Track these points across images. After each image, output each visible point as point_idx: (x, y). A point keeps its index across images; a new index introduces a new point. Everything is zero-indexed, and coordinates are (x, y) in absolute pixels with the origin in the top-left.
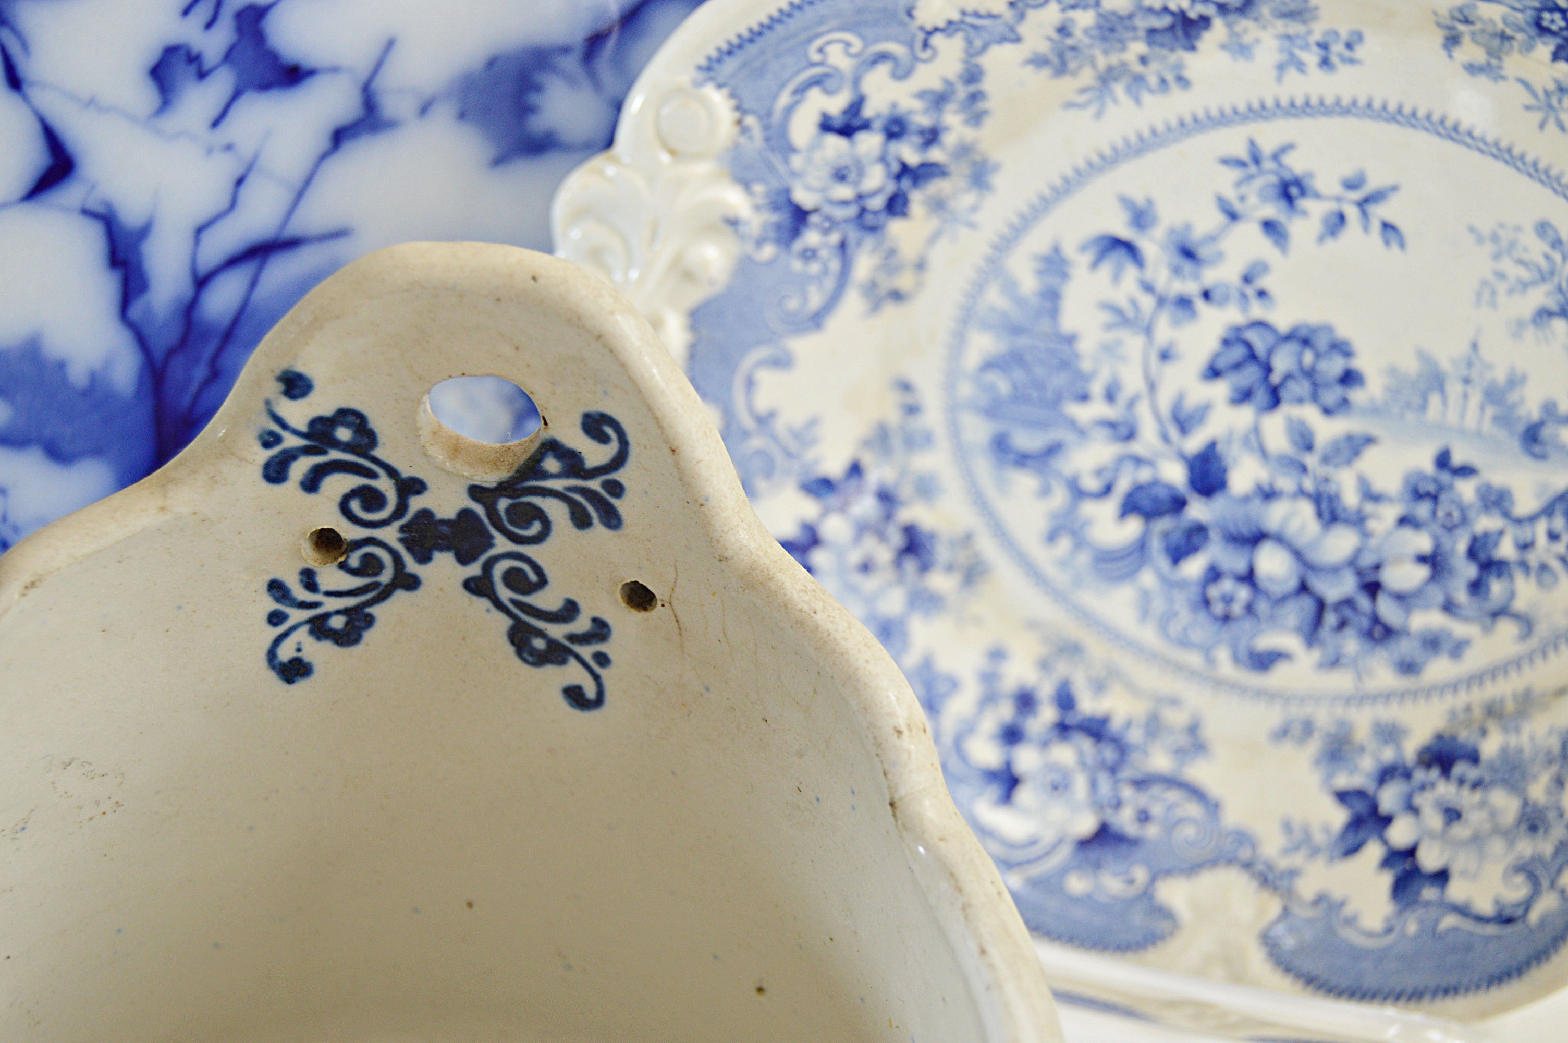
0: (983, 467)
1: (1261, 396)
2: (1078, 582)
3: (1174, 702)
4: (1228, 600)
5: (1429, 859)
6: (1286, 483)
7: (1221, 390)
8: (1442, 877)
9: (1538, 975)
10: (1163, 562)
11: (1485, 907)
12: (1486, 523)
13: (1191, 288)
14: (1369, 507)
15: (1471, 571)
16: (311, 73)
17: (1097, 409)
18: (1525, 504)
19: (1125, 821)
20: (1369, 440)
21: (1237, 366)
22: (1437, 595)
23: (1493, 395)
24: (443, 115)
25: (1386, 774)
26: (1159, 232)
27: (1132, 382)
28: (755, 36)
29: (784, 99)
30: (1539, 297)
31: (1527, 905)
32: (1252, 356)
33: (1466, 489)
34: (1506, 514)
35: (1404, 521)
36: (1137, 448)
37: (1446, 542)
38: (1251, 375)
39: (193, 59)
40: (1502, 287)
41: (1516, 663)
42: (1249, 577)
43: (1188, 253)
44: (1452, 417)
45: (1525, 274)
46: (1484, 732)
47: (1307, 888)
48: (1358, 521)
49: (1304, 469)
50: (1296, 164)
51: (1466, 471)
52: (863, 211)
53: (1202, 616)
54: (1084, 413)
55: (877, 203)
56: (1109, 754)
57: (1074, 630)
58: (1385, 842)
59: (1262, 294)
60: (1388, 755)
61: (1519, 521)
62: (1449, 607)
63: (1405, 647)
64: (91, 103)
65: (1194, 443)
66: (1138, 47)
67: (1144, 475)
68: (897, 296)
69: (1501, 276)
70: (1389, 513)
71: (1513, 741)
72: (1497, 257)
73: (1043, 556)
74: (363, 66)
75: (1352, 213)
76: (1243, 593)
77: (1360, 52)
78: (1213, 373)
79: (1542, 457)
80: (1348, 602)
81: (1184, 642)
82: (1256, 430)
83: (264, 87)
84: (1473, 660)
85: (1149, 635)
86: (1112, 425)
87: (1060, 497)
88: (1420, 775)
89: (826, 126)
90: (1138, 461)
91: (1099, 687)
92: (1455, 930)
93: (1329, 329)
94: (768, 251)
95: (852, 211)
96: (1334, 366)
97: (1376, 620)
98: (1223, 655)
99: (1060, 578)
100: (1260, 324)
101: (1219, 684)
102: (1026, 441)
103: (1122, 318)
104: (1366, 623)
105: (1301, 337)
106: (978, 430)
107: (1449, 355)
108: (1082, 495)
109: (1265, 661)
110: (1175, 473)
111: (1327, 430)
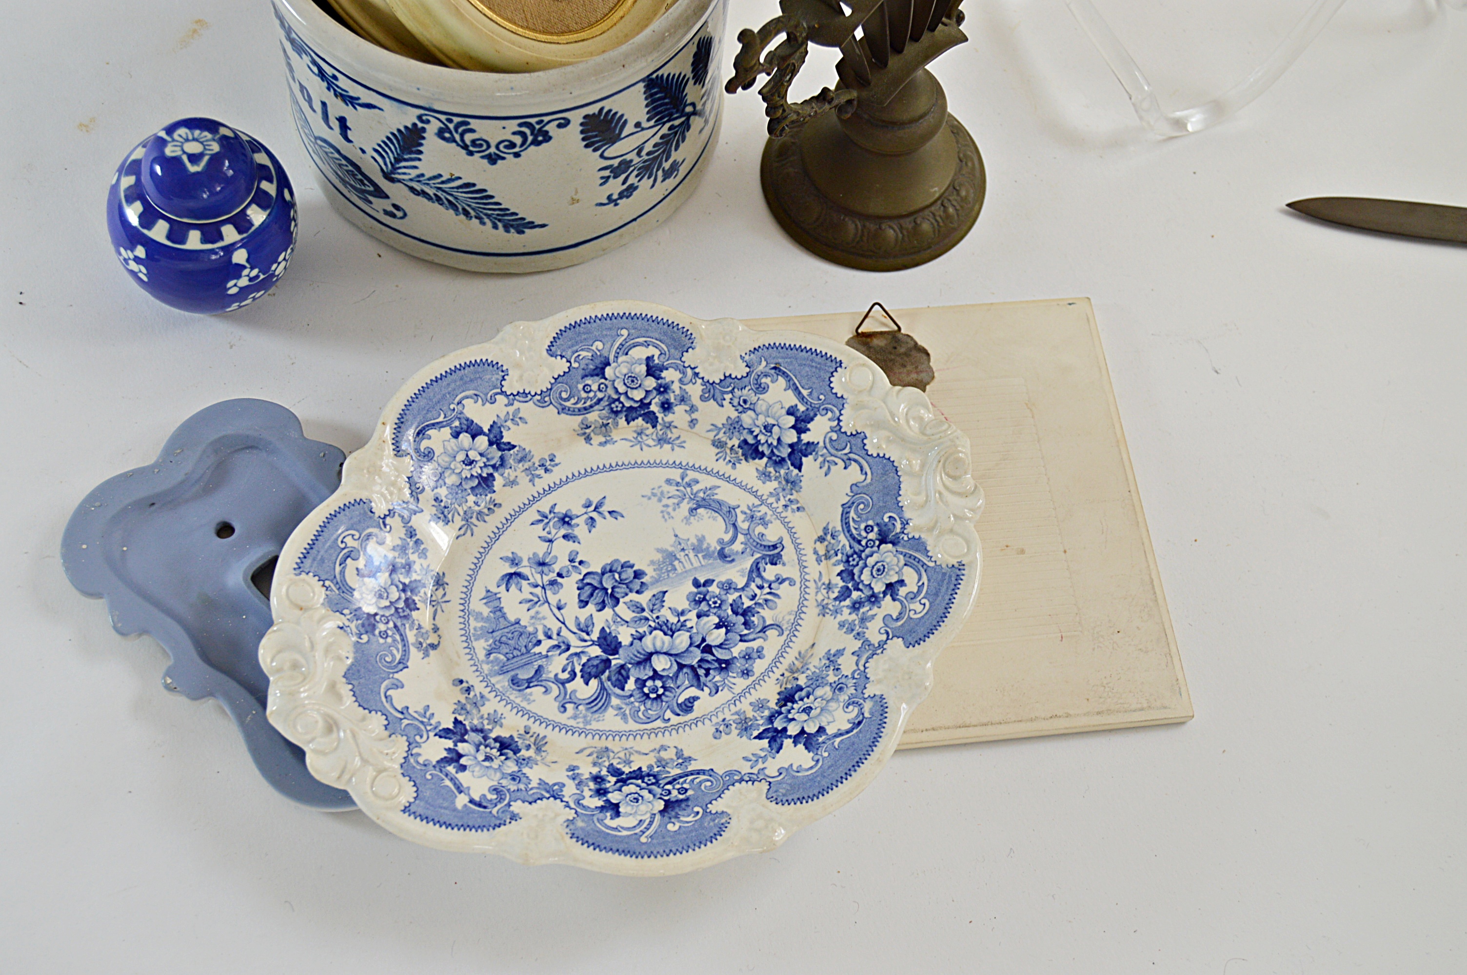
0: (514, 696)
1: (608, 601)
2: (587, 722)
3: (663, 748)
4: (655, 690)
5: (811, 729)
6: (643, 629)
7: (591, 608)
8: (821, 730)
10: (618, 691)
11: (846, 726)
12: (732, 597)
13: (552, 576)
14: (682, 619)
15: (741, 619)
17: (547, 644)
18: (741, 582)
19: (676, 796)
20: (665, 593)
21: (592, 595)
22: (734, 637)
23: (697, 549)
25: (771, 719)
26: (525, 562)
27: (555, 626)
28: (312, 546)
29: (338, 569)
30: (686, 506)
31: (861, 713)
32: (596, 588)
33: (714, 589)
34: (736, 590)
35: (699, 616)
36: (572, 650)
37: (723, 614)
38: (599, 596)
40: (670, 510)
41: (786, 645)
42: (656, 675)
43: (542, 564)
44: (688, 566)
45: (676, 501)
46: (795, 678)
47: (772, 771)
48: (682, 626)
49: (647, 619)
50: (561, 509)
51: (709, 582)
52: (396, 609)
53: (649, 703)
54: (542, 649)
55: (401, 604)
56: (650, 779)
58: (790, 737)
59: (581, 563)
60: (767, 713)
61: (743, 589)
62: (743, 639)
63: (739, 665)
65: (595, 636)
66: (471, 498)
67: (584, 659)
68: (433, 647)
69: (667, 506)
70: (693, 615)
72: (660, 500)
73: (563, 718)
75: (594, 515)
76: (659, 683)
77: (557, 461)
79: (733, 560)
80: (702, 661)
81: (649, 720)
82: (616, 615)
84: (770, 654)
85: (632, 726)
86: (556, 647)
87: (555, 690)
88: (784, 709)
89: (361, 574)
90: (577, 654)
91: (626, 760)
92: (842, 742)
93: (617, 561)
94: (365, 638)
95: (393, 610)
96: (629, 574)
97: (718, 661)
98: (668, 714)
99: (579, 723)
100: (588, 574)
101: (677, 728)
102: (525, 674)
103: (532, 603)
104: (717, 665)
105: (608, 570)
106: (502, 682)
107: (668, 543)
108: (563, 683)
109: (687, 706)
110: (596, 651)
111: (644, 599)
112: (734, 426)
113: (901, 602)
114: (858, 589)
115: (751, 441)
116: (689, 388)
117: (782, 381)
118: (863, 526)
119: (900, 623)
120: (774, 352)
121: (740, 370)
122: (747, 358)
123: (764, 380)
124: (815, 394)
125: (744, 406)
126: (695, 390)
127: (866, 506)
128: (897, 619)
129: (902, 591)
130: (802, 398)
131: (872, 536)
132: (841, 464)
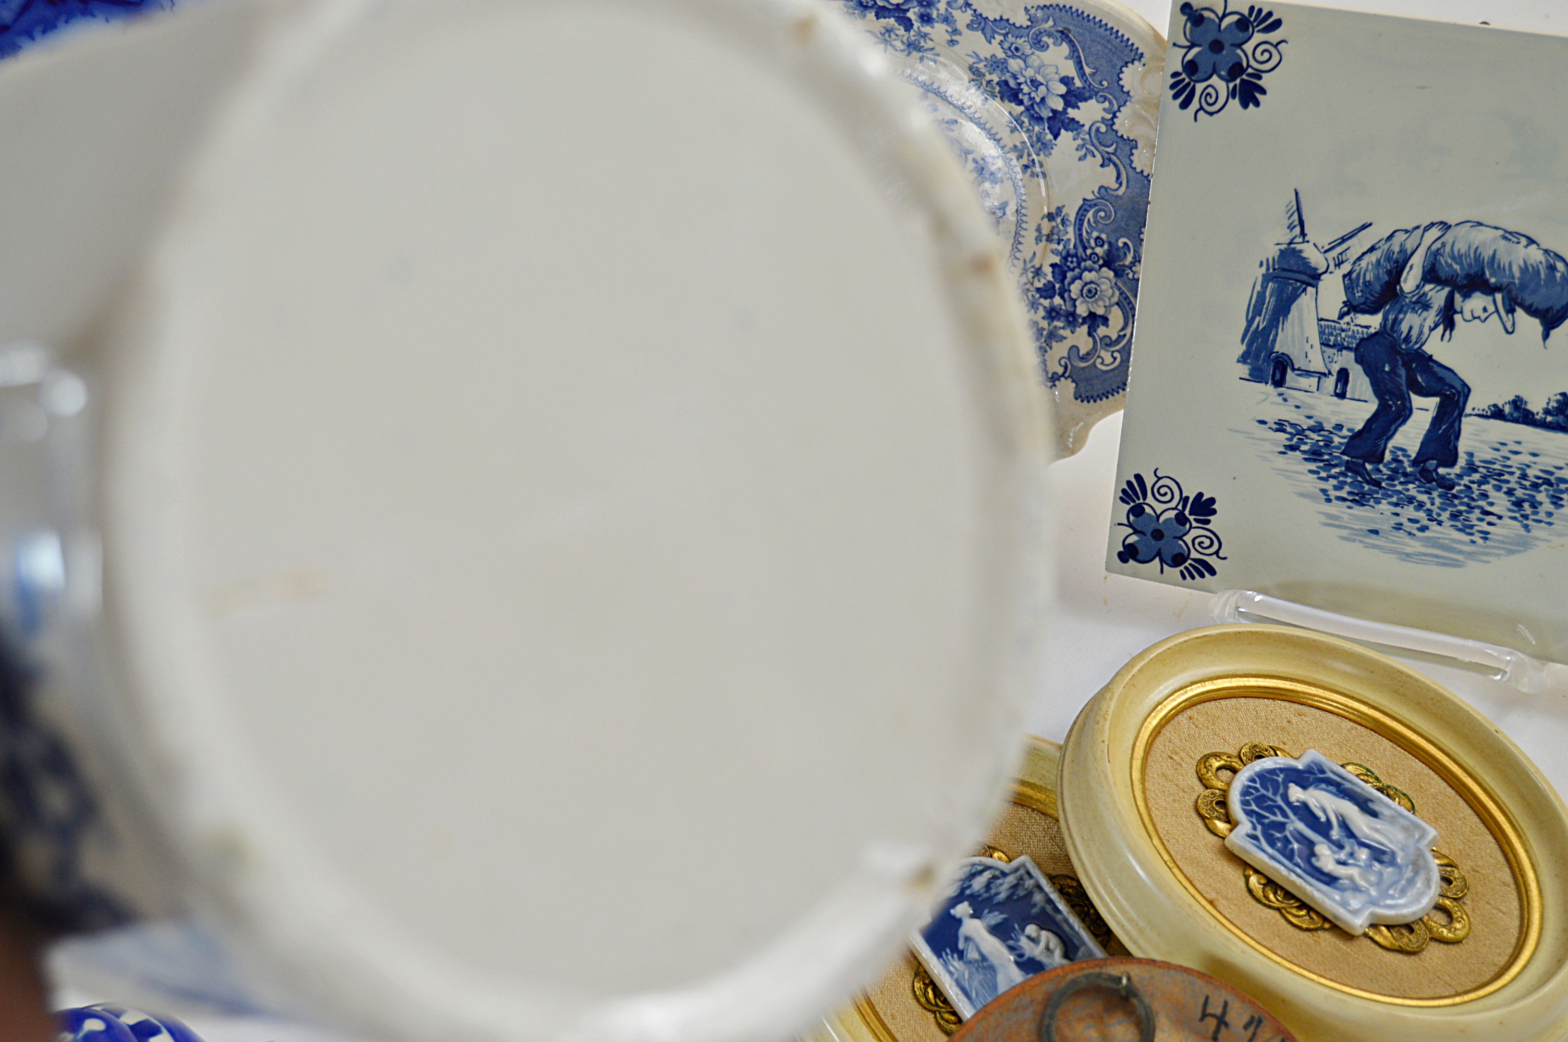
112: (996, 64)
113: (1095, 342)
114: (1063, 297)
115: (1012, 83)
116: (957, 14)
117: (1065, 48)
118: (1095, 234)
119: (1083, 365)
120: (1067, 17)
121: (1021, 20)
122: (1033, 11)
123: (1045, 39)
124: (1098, 77)
125: (1015, 52)
126: (962, 18)
127: (1107, 217)
128: (1082, 359)
129: (1102, 331)
130: (1082, 74)
131: (1099, 251)
132: (1099, 159)
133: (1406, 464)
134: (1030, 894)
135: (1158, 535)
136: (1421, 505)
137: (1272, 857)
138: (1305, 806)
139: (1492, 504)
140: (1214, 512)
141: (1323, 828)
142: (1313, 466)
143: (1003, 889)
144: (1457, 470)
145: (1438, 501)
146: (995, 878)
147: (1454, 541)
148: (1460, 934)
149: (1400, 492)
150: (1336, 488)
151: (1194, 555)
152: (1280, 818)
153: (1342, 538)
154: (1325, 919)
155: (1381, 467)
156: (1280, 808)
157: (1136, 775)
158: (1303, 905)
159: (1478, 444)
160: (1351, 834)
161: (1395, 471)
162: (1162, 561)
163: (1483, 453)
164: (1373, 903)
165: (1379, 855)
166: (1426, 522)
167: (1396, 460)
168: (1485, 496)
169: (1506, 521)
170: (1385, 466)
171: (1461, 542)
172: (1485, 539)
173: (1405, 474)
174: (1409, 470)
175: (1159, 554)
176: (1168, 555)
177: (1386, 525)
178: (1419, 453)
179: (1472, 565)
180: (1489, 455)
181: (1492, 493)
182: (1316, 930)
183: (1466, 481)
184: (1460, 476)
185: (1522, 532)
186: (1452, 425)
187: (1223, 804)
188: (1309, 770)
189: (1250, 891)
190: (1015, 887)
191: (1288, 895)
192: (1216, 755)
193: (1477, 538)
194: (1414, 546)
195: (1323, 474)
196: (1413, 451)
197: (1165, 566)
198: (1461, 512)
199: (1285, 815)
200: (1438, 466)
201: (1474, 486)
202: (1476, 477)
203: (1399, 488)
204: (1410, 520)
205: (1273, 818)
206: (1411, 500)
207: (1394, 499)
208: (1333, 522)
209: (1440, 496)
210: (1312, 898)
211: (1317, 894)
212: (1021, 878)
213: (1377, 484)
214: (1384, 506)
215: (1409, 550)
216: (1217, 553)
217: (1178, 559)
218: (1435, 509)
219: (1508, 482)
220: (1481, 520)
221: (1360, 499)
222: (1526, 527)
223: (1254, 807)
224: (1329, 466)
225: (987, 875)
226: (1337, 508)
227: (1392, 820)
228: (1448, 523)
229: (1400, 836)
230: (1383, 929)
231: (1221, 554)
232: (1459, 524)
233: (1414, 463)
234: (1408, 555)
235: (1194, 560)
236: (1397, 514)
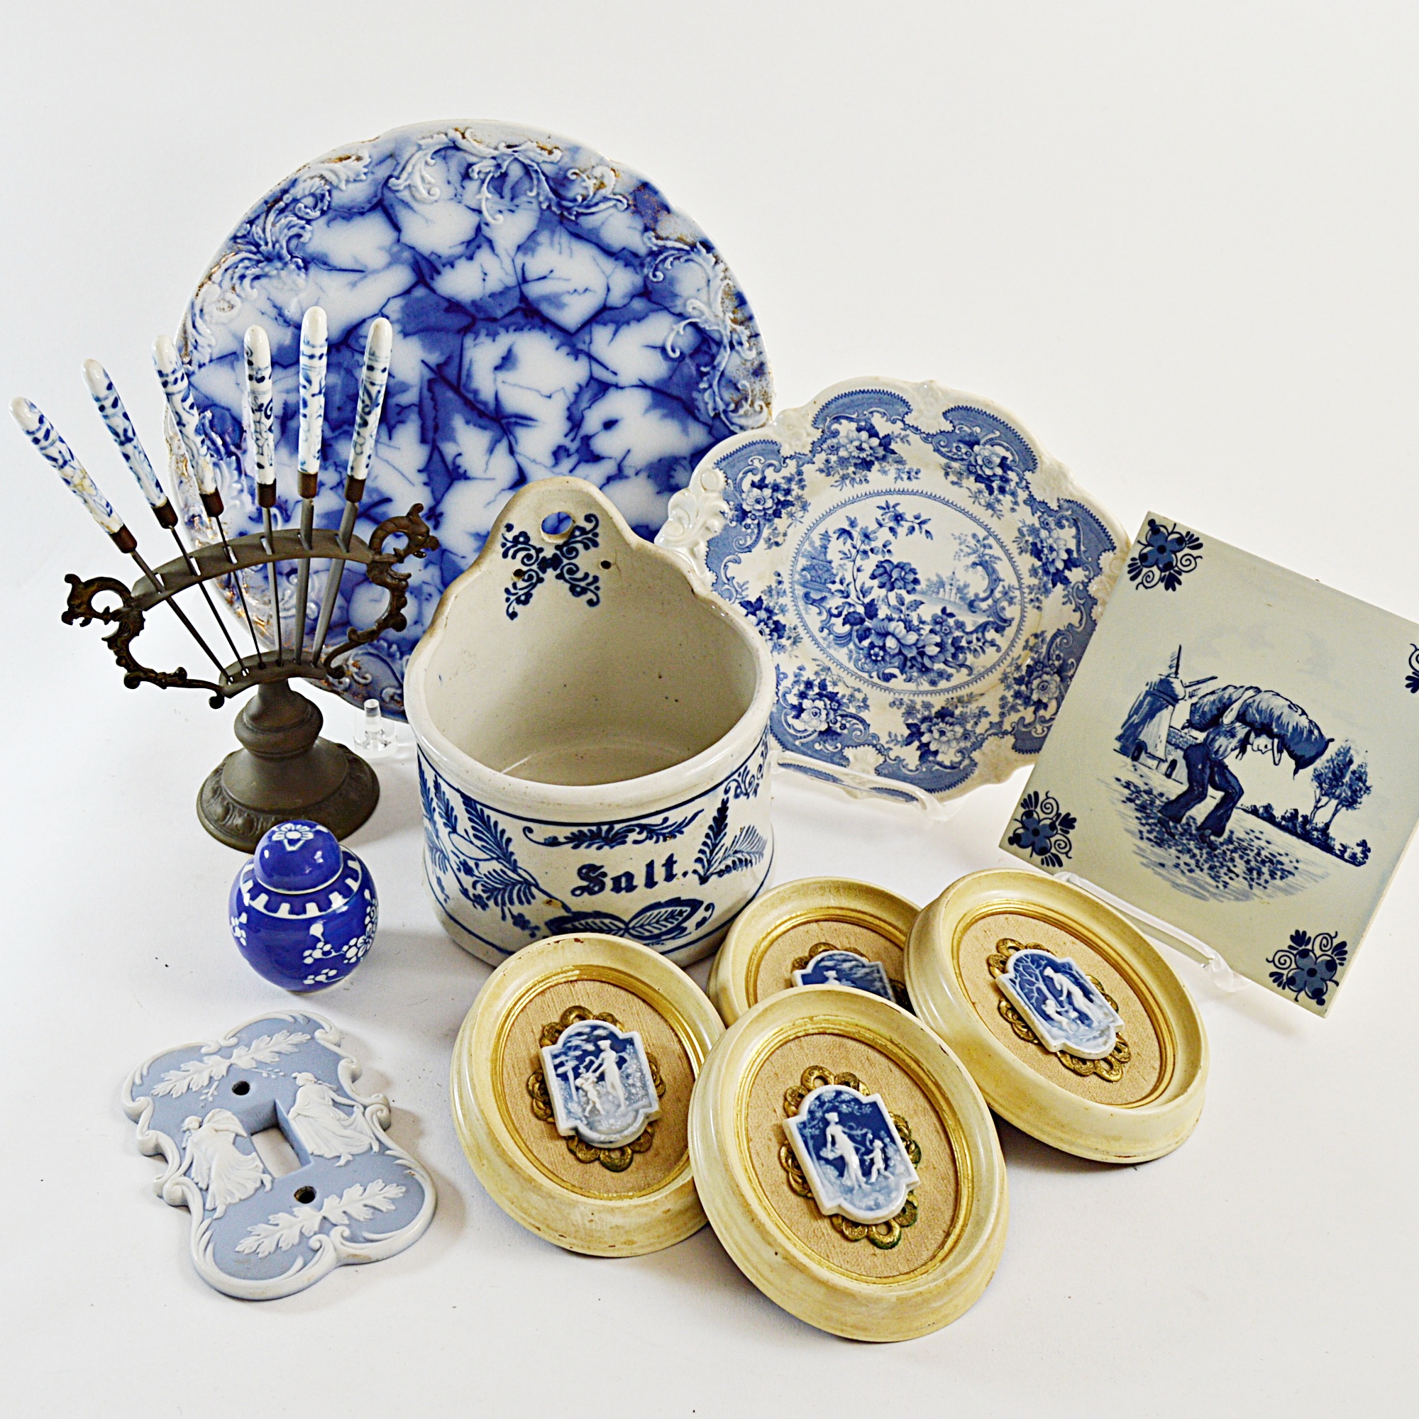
0: (801, 603)
1: (888, 585)
2: (829, 647)
3: (859, 690)
4: (877, 655)
5: (933, 747)
6: (896, 616)
7: (876, 582)
8: (936, 753)
9: (960, 786)
10: (857, 641)
11: (947, 763)
12: (957, 633)
13: (867, 548)
14: (921, 626)
15: (953, 650)
16: (603, 458)
17: (838, 586)
18: (969, 628)
19: (837, 727)
20: (922, 603)
21: (881, 575)
22: (942, 658)
23: (959, 590)
24: (643, 475)
25: (924, 720)
26: (858, 529)
27: (849, 579)
28: (731, 455)
29: (741, 475)
30: (973, 558)
31: (960, 763)
32: (886, 572)
33: (951, 621)
34: (964, 631)
35: (932, 631)
36: (849, 600)
37: (945, 640)
38: (885, 579)
39: (567, 450)
40: (962, 554)
41: (967, 684)
42: (883, 648)
43: (866, 536)
44: (947, 597)
45: (969, 551)
46: (956, 707)
47: (892, 755)
48: (918, 630)
49: (901, 611)
50: (900, 509)
51: (951, 615)
52: (765, 514)
53: (868, 660)
54: (833, 587)
55: (770, 512)
56: (835, 705)
57: (829, 664)
58: (920, 741)
59: (889, 551)
60: (926, 713)
61: (967, 633)
62: (946, 662)
63: (933, 675)
64: (534, 461)
65: (867, 600)
66: (852, 469)
67: (852, 610)
68: (777, 544)
69: (962, 550)
70: (928, 628)
71: (965, 710)
72: (960, 544)
73: (818, 635)
74: (619, 457)
75: (917, 526)
76: (881, 653)
77: (919, 476)
78: (873, 577)
79: (974, 612)
80: (914, 658)
81: (862, 670)
82: (887, 597)
83: (587, 461)
84: (954, 681)
85: (851, 666)
86: (842, 592)
87: (825, 615)
88: (935, 720)
89: (753, 485)
90: (850, 605)
91: (835, 684)
92: (937, 770)
93: (909, 564)
94: (734, 524)
95: (762, 513)
96: (911, 577)
97: (923, 665)
98: (874, 674)
99: (824, 644)
100: (888, 561)
101: (874, 685)
102: (815, 596)
103: (846, 556)
104: (920, 666)
105: (901, 566)
106: (800, 591)
107: (946, 576)
108: (831, 615)
109: (888, 678)
110: (861, 610)
111: (909, 598)
112: (1034, 531)
113: (1036, 718)
114: (1026, 687)
115: (1039, 546)
116: (1020, 491)
117: (1074, 531)
118: (1057, 652)
119: (1024, 730)
120: (1079, 511)
121: (1054, 506)
122: (1062, 502)
123: (1064, 522)
124: (1087, 554)
125: (1045, 525)
126: (1023, 495)
127: (1067, 643)
128: (1025, 726)
129: (1042, 712)
130: (1078, 550)
131: (1056, 663)
132: (1073, 606)
133: (1193, 828)
134: (875, 980)
135: (1036, 832)
136: (1194, 856)
137: (1018, 994)
138: (1052, 979)
139: (1235, 866)
140: (1073, 827)
141: (1056, 994)
142: (1139, 815)
143: (861, 972)
144: (1221, 840)
145: (1205, 856)
146: (857, 966)
147: (1207, 883)
148: (1112, 1078)
149: (1184, 844)
150: (1149, 832)
151: (1053, 851)
152: (1033, 980)
153: (1142, 864)
154: (1036, 1038)
155: (1178, 826)
156: (1036, 975)
157: (960, 928)
158: (1026, 1026)
159: (1238, 827)
160: (1071, 1003)
161: (1185, 830)
162: (1033, 850)
163: (1240, 834)
164: (1068, 1038)
165: (1083, 1017)
166: (1193, 866)
167: (1188, 824)
168: (1232, 860)
169: (1241, 879)
170: (1182, 826)
171: (1210, 885)
172: (1225, 887)
173: (1191, 834)
174: (1194, 832)
175: (1033, 845)
176: (1037, 847)
177: (1169, 863)
178: (1203, 823)
179: (1212, 901)
180: (1242, 836)
181: (1238, 860)
182: (1028, 1041)
183: (1224, 847)
184: (1222, 844)
185: (1247, 888)
186: (1226, 811)
187: (1004, 963)
188: (1064, 965)
189: (999, 1008)
190: (867, 974)
191: (1020, 1018)
192: (1012, 940)
193: (1221, 885)
194: (1183, 880)
195: (1144, 821)
196: (1200, 820)
197: (1034, 854)
198: (1215, 867)
199: (1037, 979)
200: (1212, 834)
201: (1228, 853)
202: (1231, 847)
203: (1185, 842)
204: (1186, 864)
205: (1029, 978)
206: (1189, 851)
207: (1180, 848)
208: (1140, 852)
209: (1207, 853)
210: (1033, 1023)
211: (1036, 1022)
212: (872, 972)
213: (1173, 835)
214: (1173, 851)
215: (1178, 882)
216: (1066, 853)
217: (1042, 851)
218: (1202, 861)
219: (1248, 855)
220: (1226, 874)
221: (1160, 843)
222: (1251, 886)
223: (1021, 969)
224: (1148, 817)
225: (854, 963)
226: (1145, 844)
227: (1101, 1007)
228: (1206, 871)
229: (1101, 1016)
230: (1068, 1056)
231: (1070, 855)
232: (1213, 874)
233: (1198, 829)
234: (1177, 885)
235: (1053, 854)
236: (1178, 858)
